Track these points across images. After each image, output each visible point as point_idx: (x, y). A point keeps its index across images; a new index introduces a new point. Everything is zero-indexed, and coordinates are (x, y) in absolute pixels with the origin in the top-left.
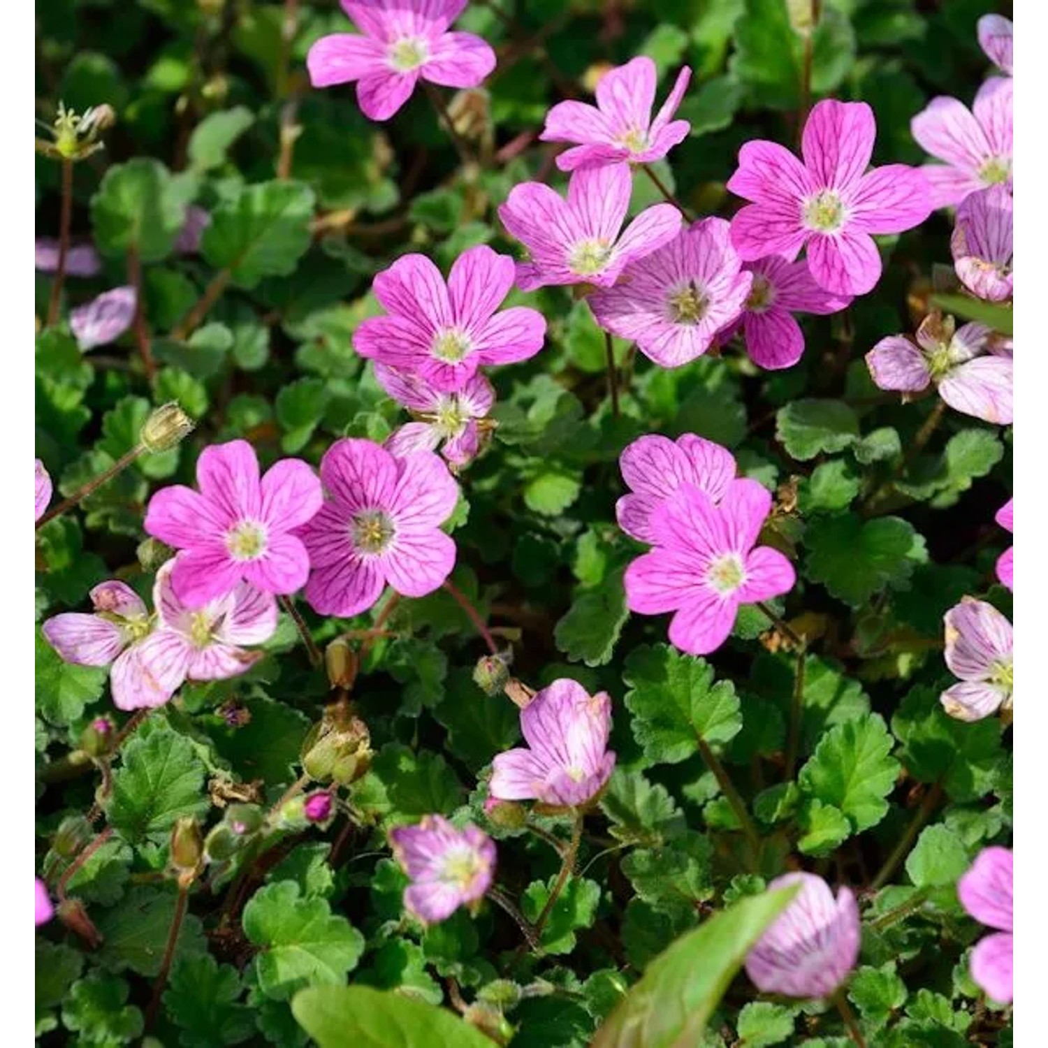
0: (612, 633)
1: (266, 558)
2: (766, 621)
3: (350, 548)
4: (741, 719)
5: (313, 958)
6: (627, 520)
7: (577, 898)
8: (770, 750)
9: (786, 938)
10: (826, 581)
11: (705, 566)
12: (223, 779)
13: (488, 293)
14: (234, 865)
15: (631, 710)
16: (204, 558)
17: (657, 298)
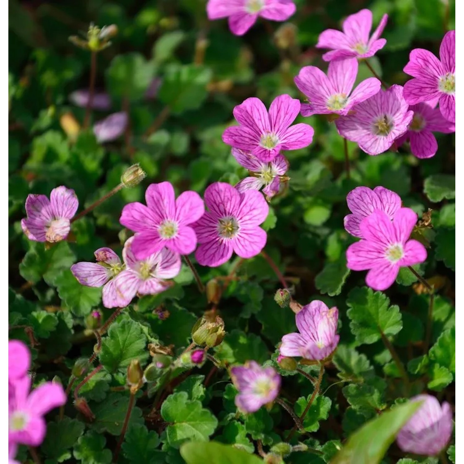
0: (341, 281)
1: (177, 237)
2: (415, 278)
3: (217, 235)
4: (402, 324)
5: (194, 429)
6: (349, 226)
7: (320, 406)
8: (417, 341)
9: (417, 426)
10: (444, 259)
11: (384, 249)
12: (155, 343)
13: (288, 117)
14: (158, 384)
15: (350, 318)
16: (148, 236)
17: (368, 123)
